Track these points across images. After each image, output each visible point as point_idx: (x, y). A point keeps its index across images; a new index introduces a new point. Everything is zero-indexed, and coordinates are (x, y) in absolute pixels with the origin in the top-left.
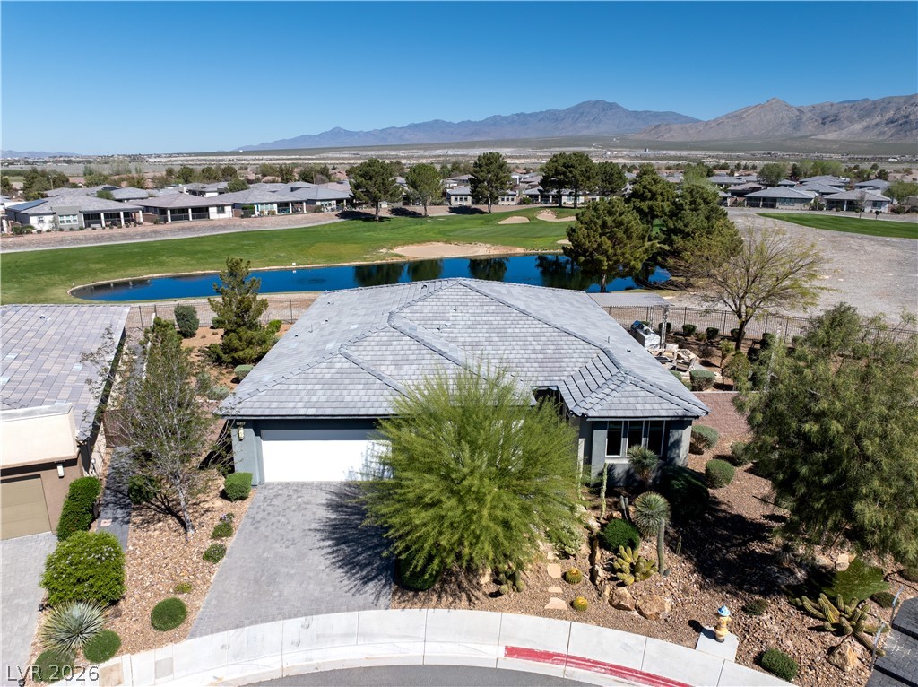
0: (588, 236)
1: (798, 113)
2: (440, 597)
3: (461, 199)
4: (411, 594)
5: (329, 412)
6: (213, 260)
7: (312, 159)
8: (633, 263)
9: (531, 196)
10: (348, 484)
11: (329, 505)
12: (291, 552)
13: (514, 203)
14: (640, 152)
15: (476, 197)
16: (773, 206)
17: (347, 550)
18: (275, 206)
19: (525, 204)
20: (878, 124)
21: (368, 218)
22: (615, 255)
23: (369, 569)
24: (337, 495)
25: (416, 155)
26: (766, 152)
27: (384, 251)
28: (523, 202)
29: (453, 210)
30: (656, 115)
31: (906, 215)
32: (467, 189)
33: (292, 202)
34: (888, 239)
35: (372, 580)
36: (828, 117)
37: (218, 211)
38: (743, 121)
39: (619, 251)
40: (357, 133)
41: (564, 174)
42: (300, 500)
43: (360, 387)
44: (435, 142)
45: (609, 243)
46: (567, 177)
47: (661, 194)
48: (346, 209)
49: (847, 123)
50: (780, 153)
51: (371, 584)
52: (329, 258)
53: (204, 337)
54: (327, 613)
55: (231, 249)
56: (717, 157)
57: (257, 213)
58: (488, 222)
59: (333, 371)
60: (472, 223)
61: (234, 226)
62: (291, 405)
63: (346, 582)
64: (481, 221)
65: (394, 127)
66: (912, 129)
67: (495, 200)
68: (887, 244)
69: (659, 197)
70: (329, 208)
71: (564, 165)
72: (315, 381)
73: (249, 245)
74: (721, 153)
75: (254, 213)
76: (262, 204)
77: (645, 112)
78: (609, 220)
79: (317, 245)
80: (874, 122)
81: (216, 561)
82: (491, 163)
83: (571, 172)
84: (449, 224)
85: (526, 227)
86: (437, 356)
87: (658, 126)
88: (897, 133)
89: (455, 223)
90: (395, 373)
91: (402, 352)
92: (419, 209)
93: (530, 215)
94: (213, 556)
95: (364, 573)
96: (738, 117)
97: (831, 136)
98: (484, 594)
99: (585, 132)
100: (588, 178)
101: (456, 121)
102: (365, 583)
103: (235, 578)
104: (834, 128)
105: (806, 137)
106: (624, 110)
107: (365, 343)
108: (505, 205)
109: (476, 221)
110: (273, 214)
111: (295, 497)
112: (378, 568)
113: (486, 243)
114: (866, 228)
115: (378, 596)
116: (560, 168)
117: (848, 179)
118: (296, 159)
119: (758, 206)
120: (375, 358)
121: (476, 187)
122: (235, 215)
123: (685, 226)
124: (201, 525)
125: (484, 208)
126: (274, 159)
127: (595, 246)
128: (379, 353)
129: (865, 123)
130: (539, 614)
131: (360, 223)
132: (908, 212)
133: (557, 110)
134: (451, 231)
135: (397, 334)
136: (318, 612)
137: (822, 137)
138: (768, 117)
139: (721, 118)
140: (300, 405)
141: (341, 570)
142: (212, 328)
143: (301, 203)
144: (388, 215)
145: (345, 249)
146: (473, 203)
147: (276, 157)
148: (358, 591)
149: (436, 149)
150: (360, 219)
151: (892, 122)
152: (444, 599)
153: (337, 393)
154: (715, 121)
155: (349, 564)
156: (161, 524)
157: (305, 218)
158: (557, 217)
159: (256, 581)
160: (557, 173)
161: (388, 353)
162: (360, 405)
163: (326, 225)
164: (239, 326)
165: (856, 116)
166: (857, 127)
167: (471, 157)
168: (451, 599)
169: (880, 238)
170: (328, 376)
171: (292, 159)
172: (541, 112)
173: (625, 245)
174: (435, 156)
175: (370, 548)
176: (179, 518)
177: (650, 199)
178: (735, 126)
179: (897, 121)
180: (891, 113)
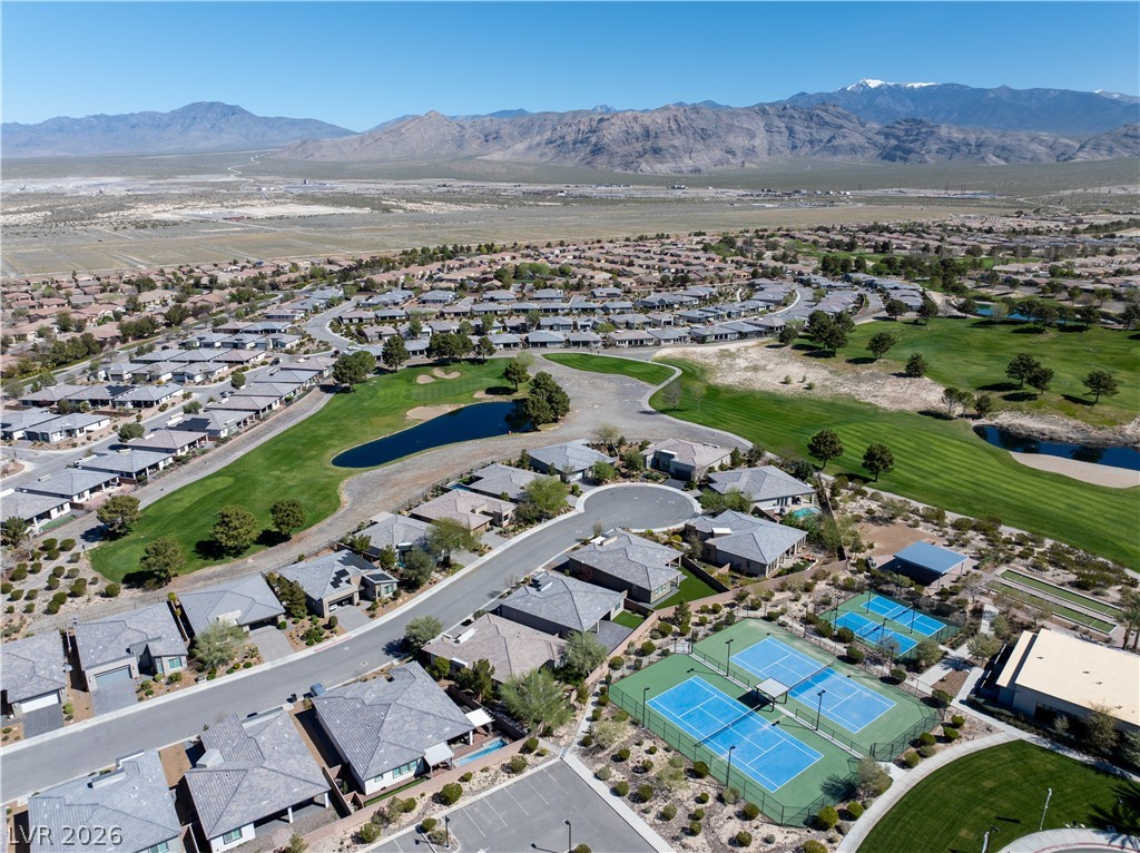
1: (459, 129)
14: (299, 184)
20: (538, 144)
36: (490, 134)
38: (402, 137)
49: (509, 142)
66: (569, 152)
77: (280, 118)
80: (535, 143)
87: (305, 143)
88: (557, 155)
97: (497, 156)
104: (497, 147)
105: (472, 157)
106: (252, 116)
129: (527, 143)
137: (488, 157)
138: (429, 133)
151: (551, 143)
165: (516, 133)
166: (520, 147)
178: (394, 143)
179: (555, 141)
180: (549, 132)
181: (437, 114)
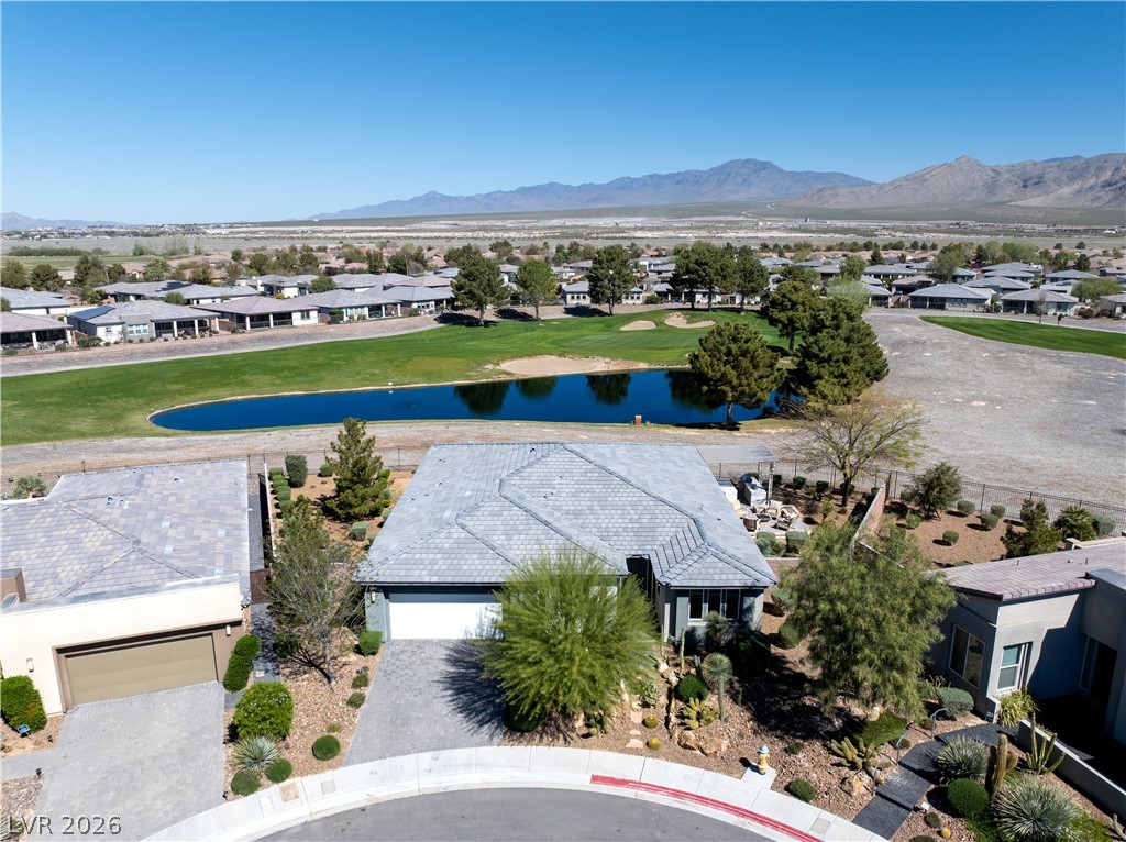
0: (712, 365)
1: (993, 174)
2: (541, 737)
3: (578, 297)
4: (518, 734)
5: (449, 580)
6: (301, 378)
7: (402, 231)
8: (759, 394)
9: (659, 294)
10: (464, 642)
11: (448, 660)
12: (419, 700)
13: (640, 301)
14: (800, 222)
15: (595, 295)
16: (942, 307)
17: (465, 698)
18: (366, 309)
19: (652, 303)
20: (1092, 188)
21: (471, 322)
22: (740, 385)
23: (484, 714)
24: (455, 651)
25: (527, 226)
26: (955, 222)
27: (490, 367)
28: (649, 301)
29: (569, 311)
30: (819, 176)
31: (1094, 321)
32: (585, 286)
33: (385, 305)
34: (1063, 354)
35: (486, 723)
36: (1031, 178)
37: (303, 317)
38: (926, 184)
39: (744, 381)
40: (456, 198)
41: (697, 271)
42: (423, 655)
43: (475, 556)
44: (550, 209)
45: (734, 373)
46: (700, 276)
47: (803, 304)
48: (446, 311)
49: (1053, 186)
50: (971, 224)
51: (486, 727)
52: (428, 375)
53: (313, 487)
54: (451, 748)
55: (320, 365)
56: (895, 229)
57: (346, 318)
58: (608, 327)
59: (451, 541)
60: (590, 330)
61: (321, 334)
62: (417, 573)
63: (465, 725)
64: (602, 326)
65: (500, 192)
67: (618, 300)
68: (1061, 361)
69: (800, 308)
70: (427, 310)
71: (696, 262)
72: (436, 551)
73: (338, 359)
74: (898, 224)
75: (342, 319)
76: (351, 308)
77: (807, 173)
78: (734, 347)
79: (416, 359)
80: (1087, 185)
81: (358, 706)
82: (613, 259)
83: (704, 270)
84: (564, 329)
85: (652, 334)
86: (543, 526)
87: (822, 190)
88: (1115, 199)
89: (570, 329)
90: (505, 543)
91: (512, 523)
92: (530, 310)
93: (657, 320)
94: (356, 702)
95: (480, 718)
96: (919, 179)
97: (1035, 202)
98: (578, 735)
99: (733, 197)
100: (724, 278)
101: (575, 184)
102: (481, 726)
103: (374, 721)
104: (1038, 192)
105: (1004, 203)
106: (780, 171)
107: (479, 513)
108: (630, 305)
109: (595, 326)
110: (364, 318)
111: (418, 652)
112: (491, 714)
113: (604, 357)
114: (1043, 338)
115: (492, 736)
116: (692, 265)
117: (1040, 267)
118: (383, 231)
119: (924, 307)
120: (487, 528)
121: (596, 286)
122: (321, 320)
123: (820, 350)
124: (341, 677)
125: (604, 307)
126: (356, 231)
127: (719, 375)
128: (491, 523)
129: (1076, 187)
130: (621, 751)
131: (463, 329)
132: (1097, 316)
133: (698, 171)
134: (566, 340)
135: (507, 504)
136: (444, 748)
137: (1023, 203)
138: (956, 179)
139: (899, 180)
140: (424, 573)
141: (460, 715)
142: (320, 475)
143: (395, 304)
144: (494, 319)
145: (447, 364)
146: (592, 302)
147: (358, 228)
148: (476, 731)
149: (552, 218)
150: (462, 324)
151: (1110, 185)
152: (545, 739)
153: (456, 562)
154: (892, 183)
155: (467, 710)
156: (307, 675)
157: (400, 323)
158: (689, 322)
159: (393, 723)
160: (688, 271)
161: (498, 523)
162: (476, 573)
163: (423, 332)
164: (355, 483)
165: (1064, 178)
166: (1067, 191)
167: (594, 228)
168: (550, 739)
169: (1053, 353)
170: (447, 546)
171: (378, 231)
172: (679, 174)
173: (751, 375)
174: (550, 228)
175: (483, 698)
176: (322, 670)
177: (791, 309)
178: (915, 190)
179: (1116, 183)
180: (1109, 173)
181: (969, 160)
